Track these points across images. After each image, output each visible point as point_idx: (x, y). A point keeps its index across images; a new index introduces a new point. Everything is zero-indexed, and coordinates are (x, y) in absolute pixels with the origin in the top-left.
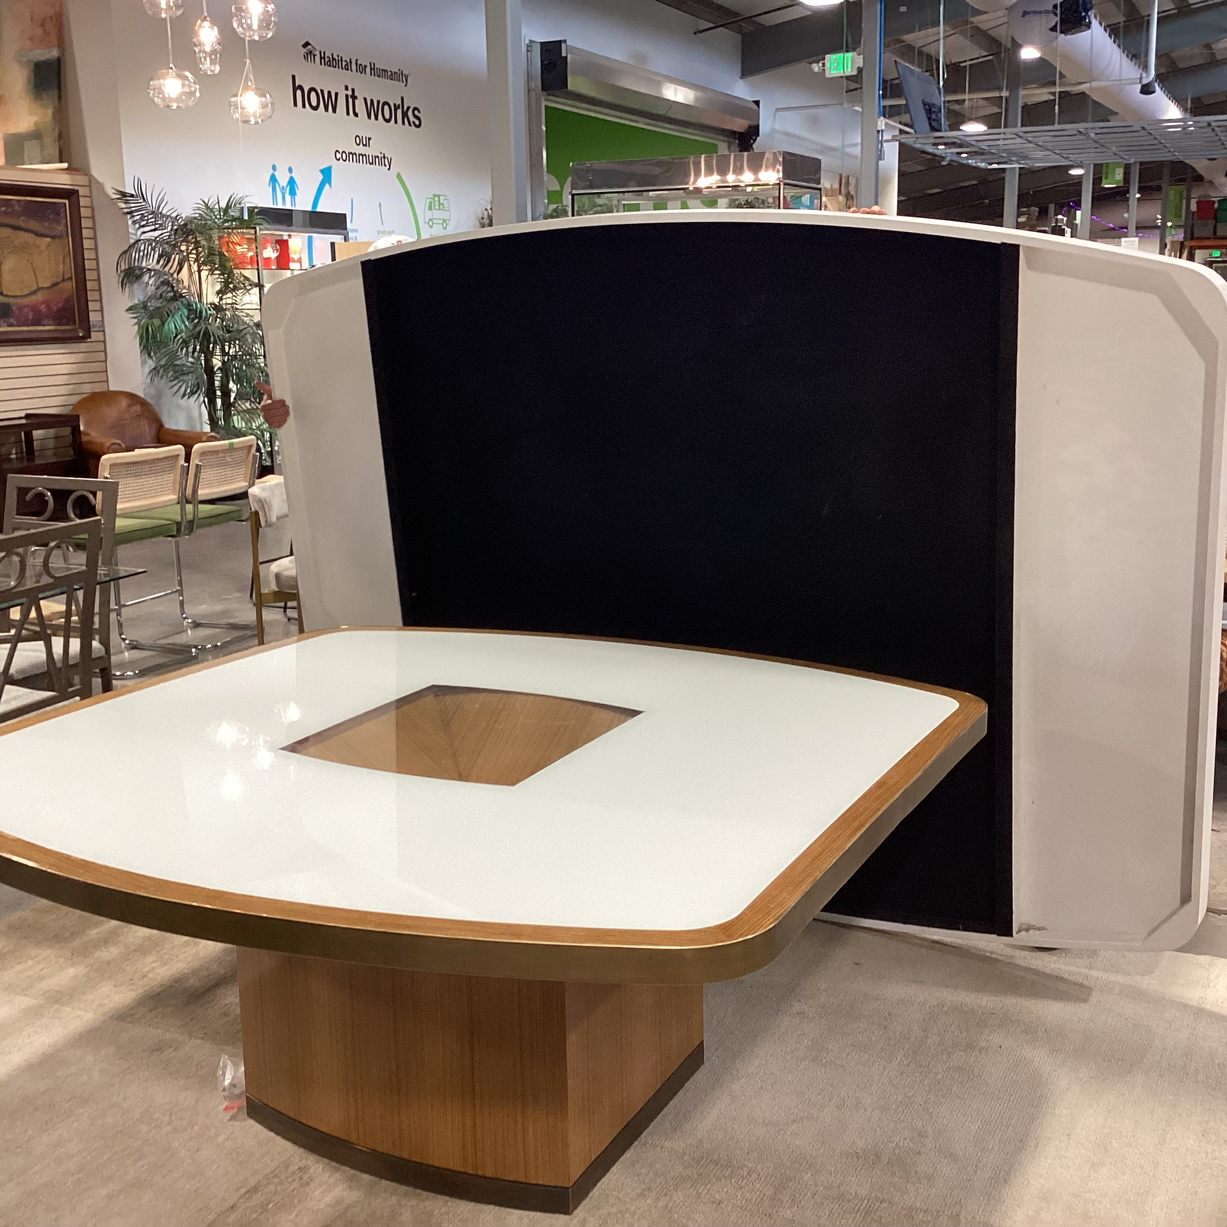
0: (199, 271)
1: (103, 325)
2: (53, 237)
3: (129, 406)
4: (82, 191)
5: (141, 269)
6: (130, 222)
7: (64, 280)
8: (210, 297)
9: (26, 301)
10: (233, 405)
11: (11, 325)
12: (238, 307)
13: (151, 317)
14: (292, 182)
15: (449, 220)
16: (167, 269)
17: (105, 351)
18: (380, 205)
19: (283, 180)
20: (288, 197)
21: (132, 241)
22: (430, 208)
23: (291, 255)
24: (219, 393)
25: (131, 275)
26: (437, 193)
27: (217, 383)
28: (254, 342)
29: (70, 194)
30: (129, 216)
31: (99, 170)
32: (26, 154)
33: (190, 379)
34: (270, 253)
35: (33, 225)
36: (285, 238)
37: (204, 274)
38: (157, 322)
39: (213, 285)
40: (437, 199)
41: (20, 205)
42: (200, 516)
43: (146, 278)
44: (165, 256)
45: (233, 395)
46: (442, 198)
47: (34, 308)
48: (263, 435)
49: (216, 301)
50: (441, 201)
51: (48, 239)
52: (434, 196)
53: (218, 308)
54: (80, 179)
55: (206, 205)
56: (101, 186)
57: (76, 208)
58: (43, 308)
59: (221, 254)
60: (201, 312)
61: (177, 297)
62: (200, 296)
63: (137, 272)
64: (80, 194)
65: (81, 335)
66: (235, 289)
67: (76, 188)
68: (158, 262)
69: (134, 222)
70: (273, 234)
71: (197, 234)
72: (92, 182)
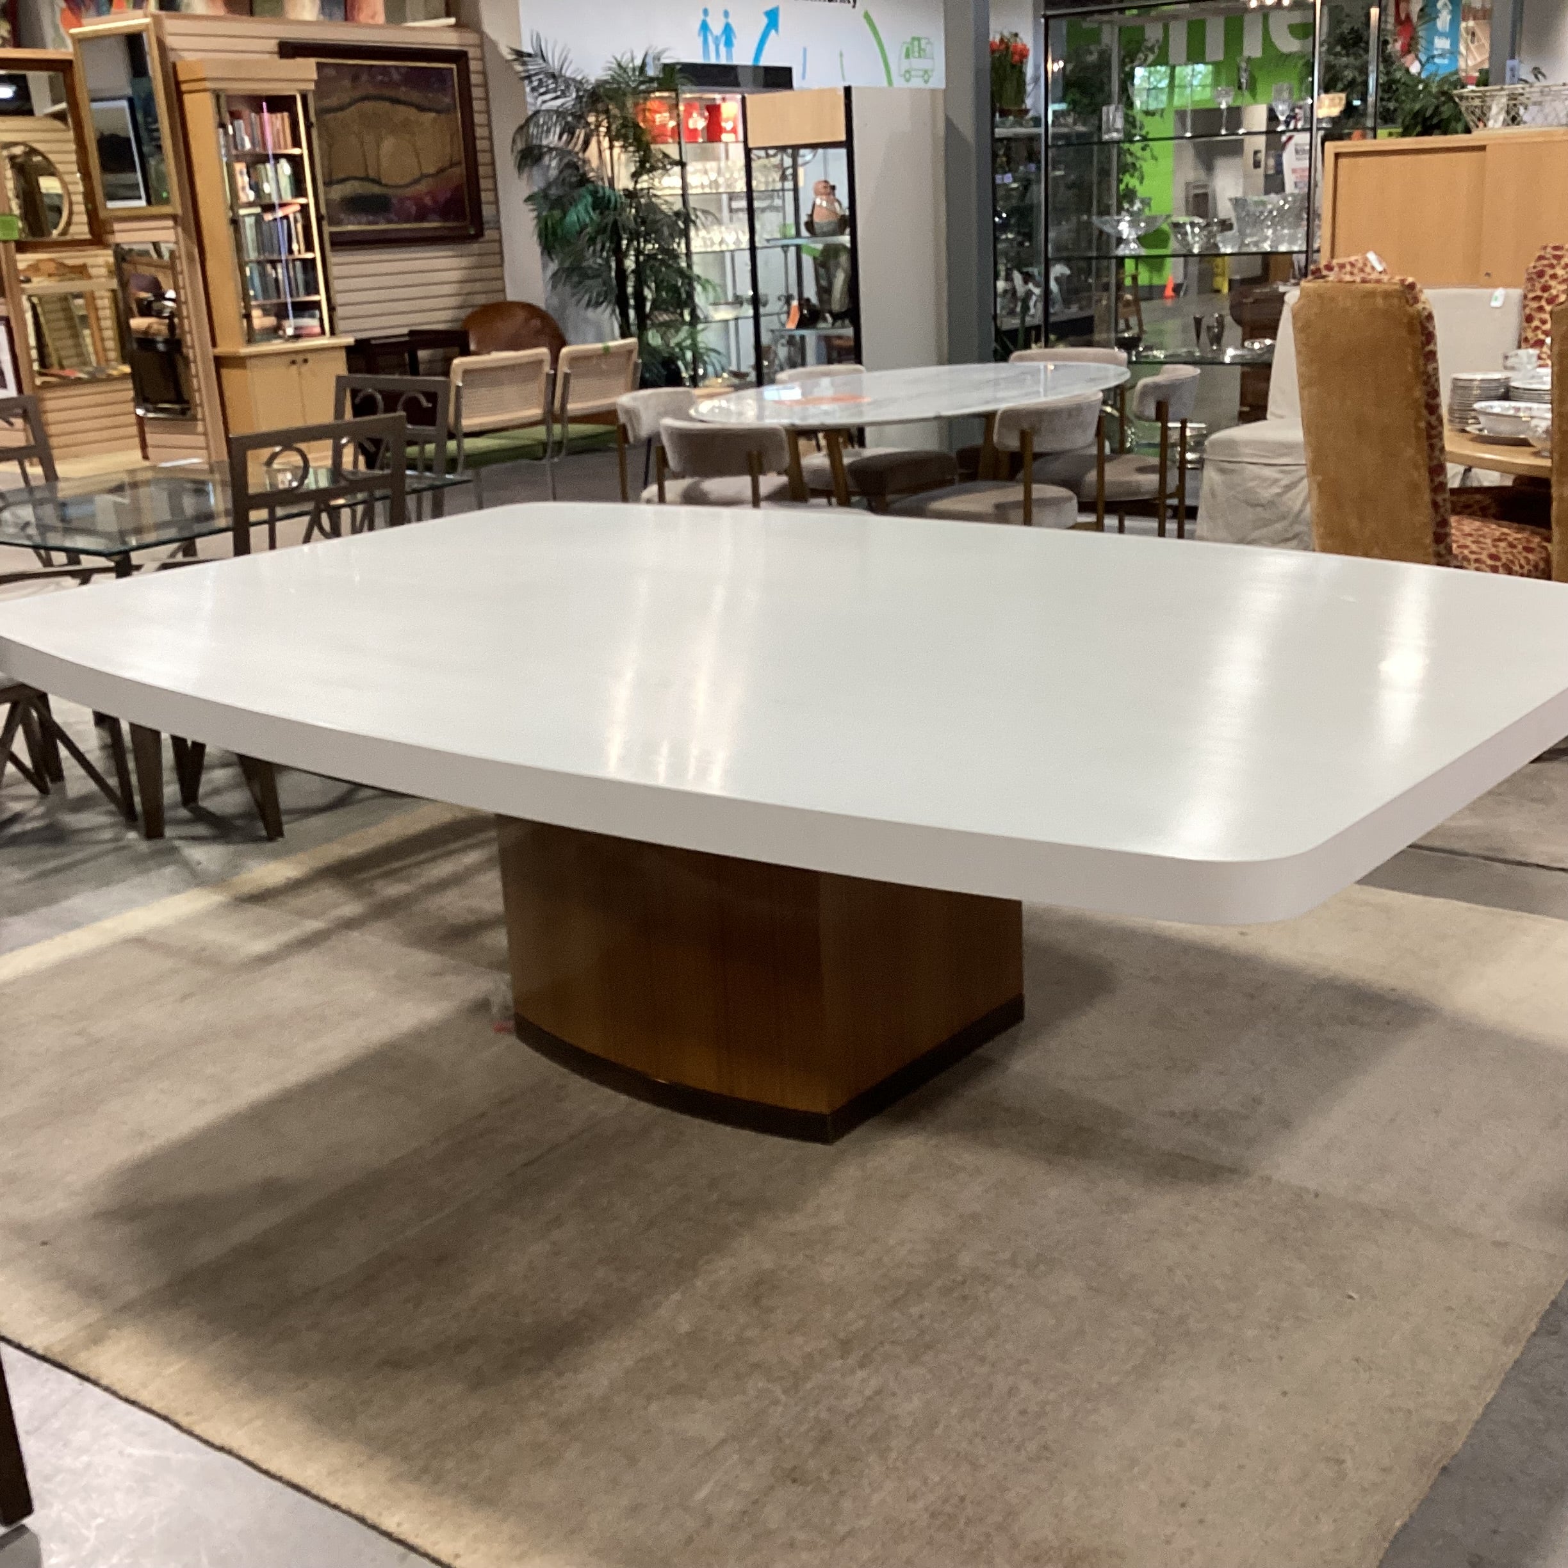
0: (611, 147)
1: (498, 221)
2: (438, 112)
3: (527, 321)
4: (472, 53)
5: (540, 147)
6: (528, 89)
7: (452, 165)
8: (624, 182)
9: (408, 192)
10: (648, 317)
11: (389, 222)
12: (655, 192)
13: (552, 208)
14: (728, 30)
15: (932, 70)
16: (570, 147)
17: (501, 253)
18: (841, 55)
19: (717, 28)
20: (722, 49)
21: (530, 113)
22: (907, 56)
23: (723, 124)
24: (632, 302)
25: (530, 156)
26: (917, 35)
27: (630, 290)
28: (672, 236)
29: (459, 57)
30: (526, 82)
31: (492, 25)
32: (408, 9)
33: (596, 285)
34: (698, 122)
35: (415, 96)
36: (718, 102)
37: (616, 151)
38: (557, 213)
39: (627, 165)
40: (916, 43)
41: (400, 74)
42: (571, 436)
43: (546, 159)
44: (570, 130)
45: (648, 305)
46: (923, 42)
47: (418, 201)
48: (684, 355)
49: (631, 186)
50: (923, 46)
51: (433, 115)
52: (914, 39)
53: (631, 194)
54: (471, 38)
55: (619, 65)
56: (494, 45)
57: (464, 72)
58: (428, 201)
59: (637, 126)
60: (609, 200)
61: (584, 180)
62: (611, 181)
63: (536, 152)
64: (470, 55)
65: (472, 232)
66: (653, 169)
67: (465, 49)
68: (560, 137)
69: (533, 89)
70: (701, 98)
71: (607, 100)
72: (484, 41)
